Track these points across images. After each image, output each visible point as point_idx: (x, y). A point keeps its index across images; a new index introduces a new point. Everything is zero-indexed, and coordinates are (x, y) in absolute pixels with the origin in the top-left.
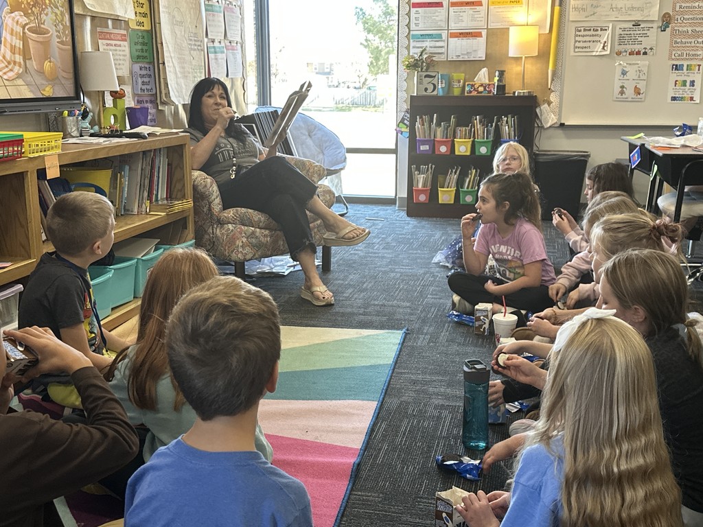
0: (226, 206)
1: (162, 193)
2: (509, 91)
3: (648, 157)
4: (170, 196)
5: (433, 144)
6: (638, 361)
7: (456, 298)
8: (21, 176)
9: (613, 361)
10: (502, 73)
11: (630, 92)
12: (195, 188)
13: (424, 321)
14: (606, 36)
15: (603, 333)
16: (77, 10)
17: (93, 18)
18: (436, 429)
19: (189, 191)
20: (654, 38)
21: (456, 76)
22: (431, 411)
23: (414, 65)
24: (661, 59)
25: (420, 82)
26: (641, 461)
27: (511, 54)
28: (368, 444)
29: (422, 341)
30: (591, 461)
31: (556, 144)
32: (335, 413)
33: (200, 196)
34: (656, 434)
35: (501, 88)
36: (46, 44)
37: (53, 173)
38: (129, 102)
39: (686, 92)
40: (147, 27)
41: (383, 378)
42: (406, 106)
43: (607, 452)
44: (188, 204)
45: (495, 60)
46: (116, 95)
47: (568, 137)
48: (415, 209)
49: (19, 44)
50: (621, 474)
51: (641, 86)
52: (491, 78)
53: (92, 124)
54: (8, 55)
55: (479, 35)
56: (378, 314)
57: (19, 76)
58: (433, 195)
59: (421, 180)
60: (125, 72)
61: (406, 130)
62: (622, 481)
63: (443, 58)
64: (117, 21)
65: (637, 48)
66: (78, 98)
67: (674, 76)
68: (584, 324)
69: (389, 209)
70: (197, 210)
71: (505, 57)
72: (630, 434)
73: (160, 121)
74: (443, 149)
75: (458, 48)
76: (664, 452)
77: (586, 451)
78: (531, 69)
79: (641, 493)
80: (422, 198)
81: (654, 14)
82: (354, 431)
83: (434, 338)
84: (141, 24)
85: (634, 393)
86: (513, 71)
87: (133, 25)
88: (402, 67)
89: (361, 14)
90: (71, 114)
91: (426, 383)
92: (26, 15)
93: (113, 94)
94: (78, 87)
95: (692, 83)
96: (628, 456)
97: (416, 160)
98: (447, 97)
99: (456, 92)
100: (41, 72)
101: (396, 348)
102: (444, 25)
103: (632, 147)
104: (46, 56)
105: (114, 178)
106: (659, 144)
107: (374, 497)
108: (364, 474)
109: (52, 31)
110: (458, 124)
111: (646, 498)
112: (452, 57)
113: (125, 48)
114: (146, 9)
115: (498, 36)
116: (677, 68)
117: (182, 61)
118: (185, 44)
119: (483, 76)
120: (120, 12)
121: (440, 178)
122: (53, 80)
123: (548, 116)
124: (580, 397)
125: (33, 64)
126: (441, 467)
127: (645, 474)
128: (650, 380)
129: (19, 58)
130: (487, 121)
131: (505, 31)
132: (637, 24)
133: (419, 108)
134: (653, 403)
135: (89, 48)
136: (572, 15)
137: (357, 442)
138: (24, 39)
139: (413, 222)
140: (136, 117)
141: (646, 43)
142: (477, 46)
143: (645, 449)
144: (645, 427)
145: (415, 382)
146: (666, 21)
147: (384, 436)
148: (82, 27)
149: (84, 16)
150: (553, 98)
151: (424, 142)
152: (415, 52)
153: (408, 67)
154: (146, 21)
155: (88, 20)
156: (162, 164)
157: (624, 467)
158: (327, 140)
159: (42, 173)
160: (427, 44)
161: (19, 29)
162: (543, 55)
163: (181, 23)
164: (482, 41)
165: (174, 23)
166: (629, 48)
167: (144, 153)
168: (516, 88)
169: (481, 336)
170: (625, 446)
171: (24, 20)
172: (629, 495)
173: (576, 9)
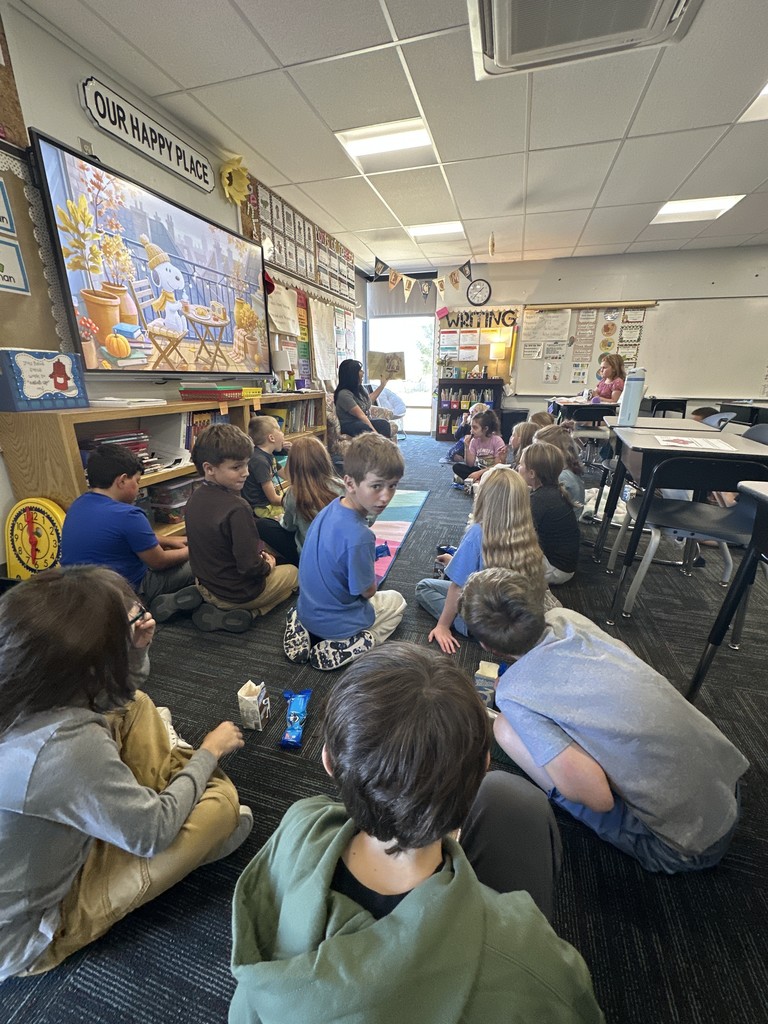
0: (342, 433)
1: (312, 422)
2: (489, 377)
3: (557, 408)
4: (315, 424)
5: (450, 403)
6: (521, 488)
7: (456, 476)
8: (242, 408)
9: (509, 488)
10: (486, 367)
11: (551, 378)
12: (328, 420)
13: (439, 488)
14: (540, 349)
15: (504, 475)
16: (271, 330)
17: (280, 335)
18: (439, 535)
19: (325, 421)
20: (565, 350)
21: (462, 369)
22: (438, 527)
23: (441, 363)
24: (568, 361)
25: (444, 372)
26: (522, 538)
27: (491, 358)
28: (405, 541)
29: (437, 496)
30: (496, 539)
31: (511, 404)
32: (391, 526)
33: (330, 424)
34: (529, 525)
35: (486, 375)
36: (256, 346)
37: (257, 407)
38: (297, 377)
39: (580, 378)
40: (307, 340)
41: (415, 513)
42: (437, 384)
43: (504, 534)
44: (325, 428)
45: (483, 360)
46: (291, 374)
47: (519, 401)
48: (440, 437)
49: (242, 345)
50: (511, 545)
51: (557, 375)
52: (480, 370)
53: (279, 387)
54: (237, 350)
55: (475, 348)
56: (417, 484)
57: (242, 361)
58: (449, 429)
59: (443, 422)
60: (295, 363)
61: (436, 396)
62: (511, 548)
63: (456, 360)
64: (291, 337)
65: (556, 355)
66: (271, 373)
67: (574, 370)
68: (495, 471)
69: (427, 437)
70: (329, 431)
71: (488, 360)
72: (516, 525)
73: (312, 386)
74: (455, 406)
75: (464, 355)
76: (534, 534)
77: (494, 533)
78: (501, 365)
79: (522, 554)
80: (444, 431)
81: (566, 337)
82: (399, 535)
83: (443, 495)
84: (303, 339)
85: (519, 505)
86: (492, 367)
87: (299, 339)
88: (436, 365)
89: (420, 345)
90: (268, 381)
91: (436, 515)
92: (246, 330)
93: (289, 372)
94: (271, 368)
95: (584, 374)
96: (516, 536)
97: (441, 412)
98: (458, 379)
99: (463, 377)
100: (253, 360)
101: (424, 499)
102: (457, 342)
103: (550, 403)
104: (255, 351)
105: (288, 414)
106: (562, 401)
107: (405, 562)
108: (402, 553)
109: (259, 339)
110: (463, 394)
111: (526, 557)
112: (461, 359)
113: (295, 350)
114: (306, 331)
115: (485, 349)
116: (576, 366)
117: (324, 358)
118: (325, 350)
119: (476, 369)
120: (293, 332)
121: (453, 422)
122: (259, 364)
123: (509, 390)
124: (490, 507)
125: (249, 356)
126: (439, 549)
127: (524, 545)
128: (527, 500)
129: (242, 352)
130: (478, 392)
131: (488, 346)
132: (556, 343)
133: (444, 385)
134: (529, 511)
135: (277, 349)
136: (523, 338)
137: (400, 540)
138: (245, 343)
139: (439, 443)
140: (300, 384)
141: (561, 352)
142: (474, 355)
143: (523, 533)
144: (524, 522)
145: (432, 514)
146: (572, 341)
147: (414, 537)
148: (274, 340)
149: (274, 334)
150: (512, 381)
151: (445, 403)
152: (442, 357)
153: (438, 364)
154: (306, 338)
155: (277, 336)
156: (312, 408)
157: (513, 541)
158: (396, 402)
159: (252, 407)
160: (449, 352)
161: (242, 337)
162: (507, 359)
163: (324, 339)
164: (476, 351)
165: (320, 339)
166: (552, 355)
167: (303, 401)
168: (494, 376)
169: (467, 494)
170: (514, 531)
171: (245, 333)
172: (516, 555)
173: (525, 334)
